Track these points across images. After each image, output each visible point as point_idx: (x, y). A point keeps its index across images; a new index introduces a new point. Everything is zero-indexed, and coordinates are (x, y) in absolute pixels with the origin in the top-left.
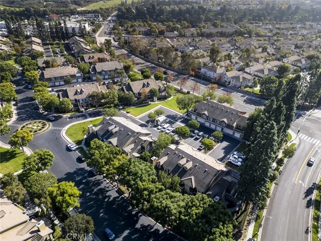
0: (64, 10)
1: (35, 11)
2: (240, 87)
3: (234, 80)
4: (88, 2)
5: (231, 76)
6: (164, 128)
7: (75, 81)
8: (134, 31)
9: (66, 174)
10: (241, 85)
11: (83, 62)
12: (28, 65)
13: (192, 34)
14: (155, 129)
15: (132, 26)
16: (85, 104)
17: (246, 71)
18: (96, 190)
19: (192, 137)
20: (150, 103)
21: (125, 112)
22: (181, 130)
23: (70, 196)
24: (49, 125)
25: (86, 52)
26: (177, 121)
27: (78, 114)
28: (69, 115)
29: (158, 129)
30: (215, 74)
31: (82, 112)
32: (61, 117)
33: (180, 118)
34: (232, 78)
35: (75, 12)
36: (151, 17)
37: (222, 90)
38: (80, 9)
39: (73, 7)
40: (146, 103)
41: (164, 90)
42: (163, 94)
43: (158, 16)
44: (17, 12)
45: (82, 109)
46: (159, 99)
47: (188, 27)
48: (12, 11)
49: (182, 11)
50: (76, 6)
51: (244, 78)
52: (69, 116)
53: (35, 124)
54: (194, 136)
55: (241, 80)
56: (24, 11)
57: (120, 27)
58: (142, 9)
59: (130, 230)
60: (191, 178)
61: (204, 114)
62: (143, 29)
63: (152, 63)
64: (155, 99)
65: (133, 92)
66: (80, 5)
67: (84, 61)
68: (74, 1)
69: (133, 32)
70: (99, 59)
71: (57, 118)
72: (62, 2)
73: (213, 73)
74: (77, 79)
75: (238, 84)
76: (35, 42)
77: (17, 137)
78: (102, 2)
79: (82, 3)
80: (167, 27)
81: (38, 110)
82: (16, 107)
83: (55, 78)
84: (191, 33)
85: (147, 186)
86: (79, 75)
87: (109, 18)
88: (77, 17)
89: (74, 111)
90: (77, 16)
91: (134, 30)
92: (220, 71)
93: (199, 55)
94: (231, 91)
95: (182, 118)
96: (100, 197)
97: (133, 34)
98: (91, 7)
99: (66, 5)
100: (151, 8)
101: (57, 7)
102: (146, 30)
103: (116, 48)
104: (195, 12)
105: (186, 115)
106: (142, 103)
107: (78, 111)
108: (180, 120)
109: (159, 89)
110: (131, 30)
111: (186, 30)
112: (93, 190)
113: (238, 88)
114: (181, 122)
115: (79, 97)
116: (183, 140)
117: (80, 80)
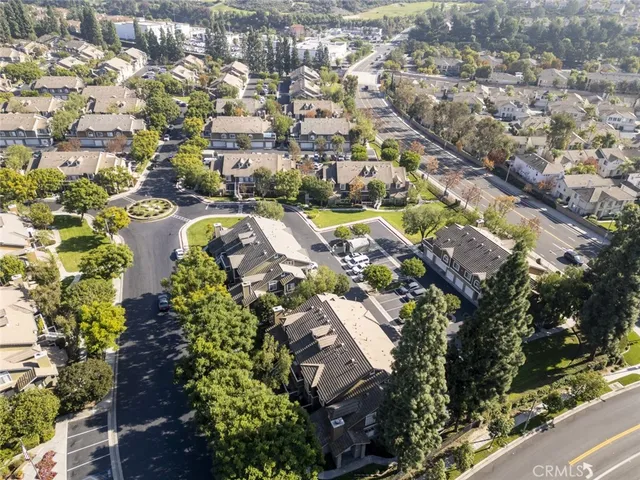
0: (318, 18)
1: (270, 17)
2: (588, 215)
3: (578, 195)
4: (370, 4)
5: (576, 185)
6: (353, 262)
7: (261, 145)
8: (428, 64)
9: (143, 295)
10: (594, 209)
11: (290, 113)
12: (197, 107)
13: (555, 83)
14: (339, 259)
15: (427, 55)
16: (245, 188)
17: (629, 180)
18: (166, 335)
19: (400, 292)
20: (365, 207)
21: (305, 216)
22: (375, 272)
23: (102, 327)
24: (174, 210)
25: (307, 95)
26: (391, 254)
27: (228, 202)
28: (212, 200)
29: (344, 261)
30: (539, 174)
31: (236, 200)
32: (199, 201)
33: (401, 251)
34: (575, 190)
35: (337, 23)
36: (481, 38)
37: (543, 212)
38: (348, 17)
39: (337, 12)
40: (357, 207)
41: (404, 189)
42: (399, 196)
43: (498, 37)
44: (244, 18)
45: (239, 196)
46: (387, 204)
47: (554, 65)
48: (237, 16)
49: (556, 30)
50: (345, 12)
51: (604, 195)
52: (212, 202)
53: (155, 205)
54: (405, 293)
55: (594, 199)
56: (254, 16)
57: (406, 56)
58: (465, 21)
59: (169, 419)
60: (317, 367)
61: (445, 252)
62: (447, 63)
63: (424, 133)
64: (378, 203)
65: (336, 180)
66: (351, 9)
67: (292, 112)
68: (344, 3)
69: (423, 66)
70: (318, 110)
71: (192, 202)
72: (322, 4)
73: (535, 171)
74: (264, 142)
75: (586, 207)
76: (235, 70)
77: (105, 217)
78: (396, 5)
79: (358, 5)
80: (504, 63)
81: (176, 182)
82: (148, 172)
83: (228, 134)
84: (552, 79)
85: (210, 350)
86: (269, 135)
87: (396, 38)
88: (339, 33)
89: (225, 196)
90: (339, 30)
91: (426, 62)
92: (553, 169)
93: (533, 128)
94: (563, 218)
95: (406, 251)
96: (165, 348)
97: (421, 72)
98: (373, 14)
99: (328, 9)
100: (485, 21)
101: (311, 11)
102: (454, 64)
103: (374, 94)
104: (590, 34)
105: (419, 248)
106: (349, 206)
107: (231, 196)
108: (400, 255)
109: (393, 185)
110: (421, 62)
111: (544, 73)
112: (163, 333)
113: (584, 215)
114: (398, 258)
115: (239, 173)
116: (378, 294)
117: (269, 145)
